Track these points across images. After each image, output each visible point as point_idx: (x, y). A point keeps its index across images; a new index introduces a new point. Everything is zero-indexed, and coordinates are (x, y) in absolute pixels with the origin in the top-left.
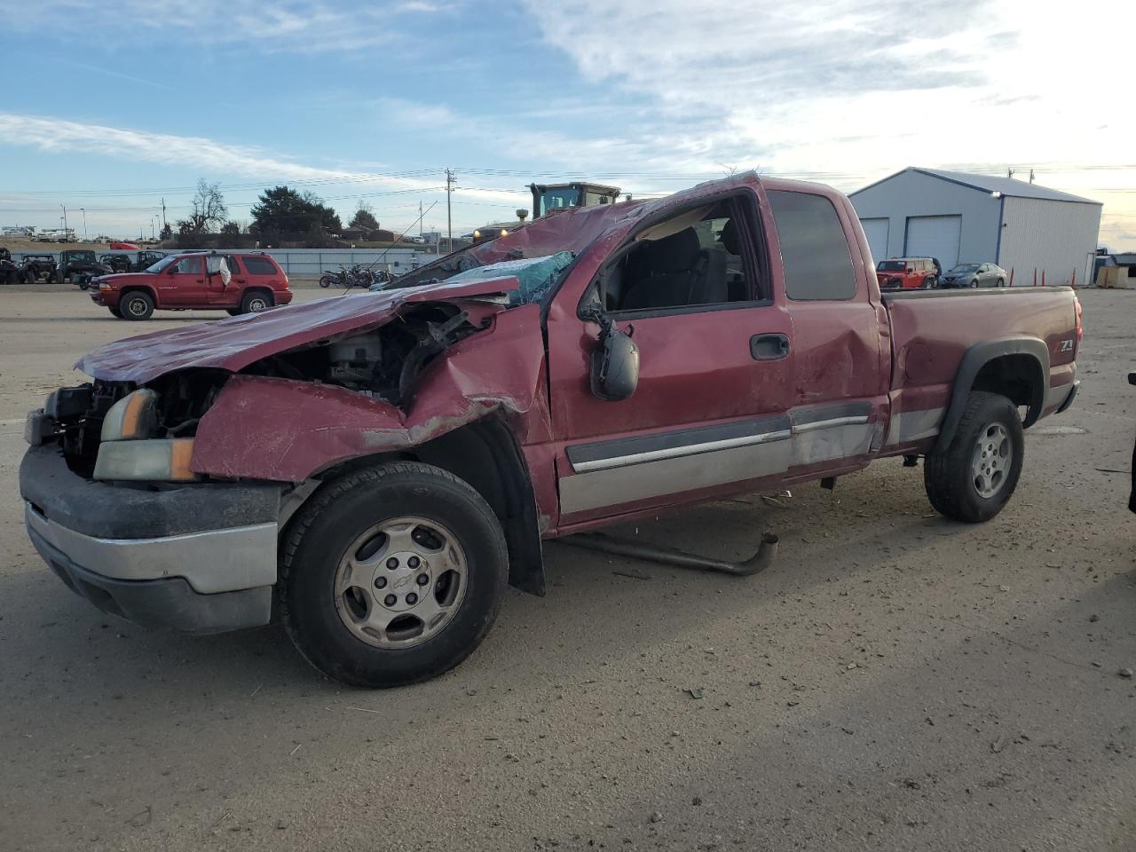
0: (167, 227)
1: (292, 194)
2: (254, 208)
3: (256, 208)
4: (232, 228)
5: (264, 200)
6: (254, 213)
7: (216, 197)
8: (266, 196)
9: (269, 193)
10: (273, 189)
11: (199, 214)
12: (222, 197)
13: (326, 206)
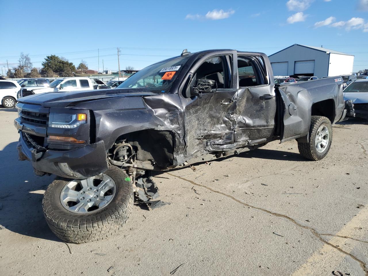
0: (10, 70)
1: (57, 58)
2: (43, 63)
3: (44, 63)
4: (34, 70)
5: (46, 60)
6: (43, 64)
7: (27, 59)
8: (47, 58)
9: (48, 57)
10: (50, 55)
11: (21, 65)
12: (30, 59)
13: (70, 62)
